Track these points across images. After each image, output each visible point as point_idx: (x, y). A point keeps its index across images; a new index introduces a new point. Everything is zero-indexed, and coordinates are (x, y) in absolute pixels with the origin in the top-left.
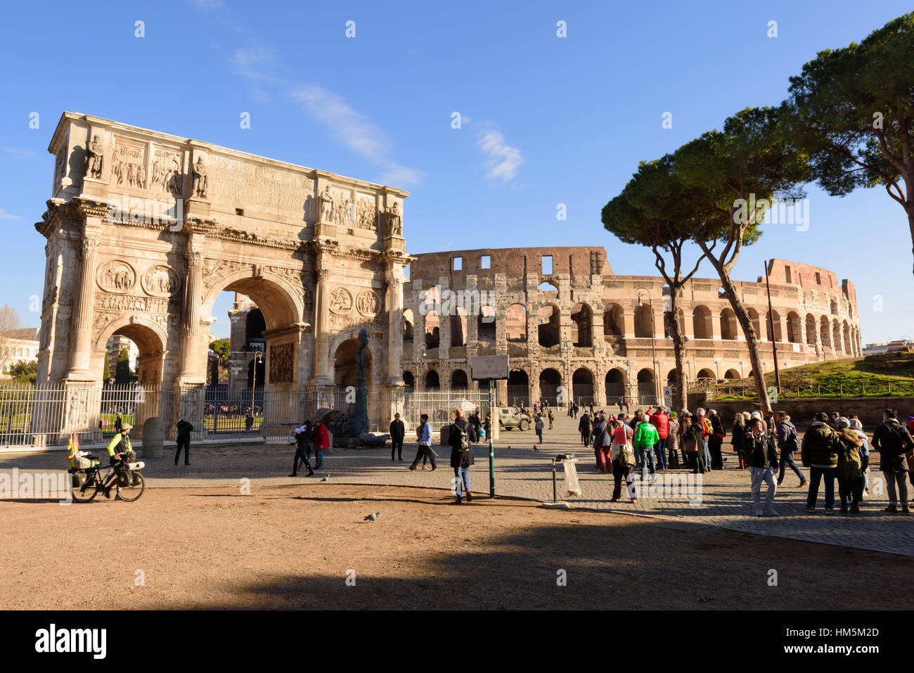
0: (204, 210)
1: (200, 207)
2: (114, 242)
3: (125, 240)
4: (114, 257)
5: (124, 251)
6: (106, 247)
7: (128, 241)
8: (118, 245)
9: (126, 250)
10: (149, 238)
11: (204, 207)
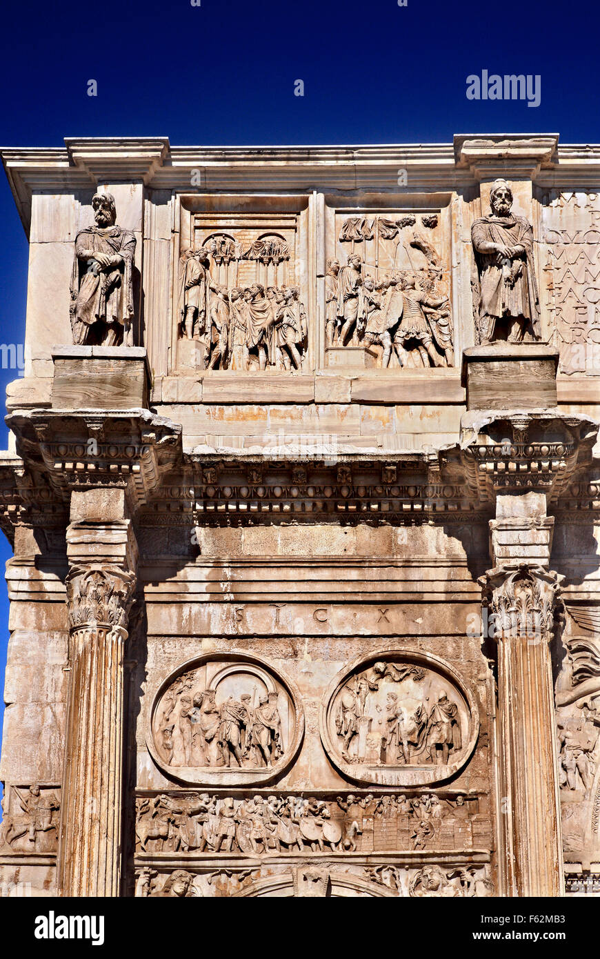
0: (526, 388)
1: (512, 379)
2: (203, 587)
3: (242, 575)
4: (208, 646)
5: (241, 619)
6: (174, 609)
7: (254, 574)
8: (217, 599)
9: (250, 612)
10: (337, 552)
11: (532, 373)
